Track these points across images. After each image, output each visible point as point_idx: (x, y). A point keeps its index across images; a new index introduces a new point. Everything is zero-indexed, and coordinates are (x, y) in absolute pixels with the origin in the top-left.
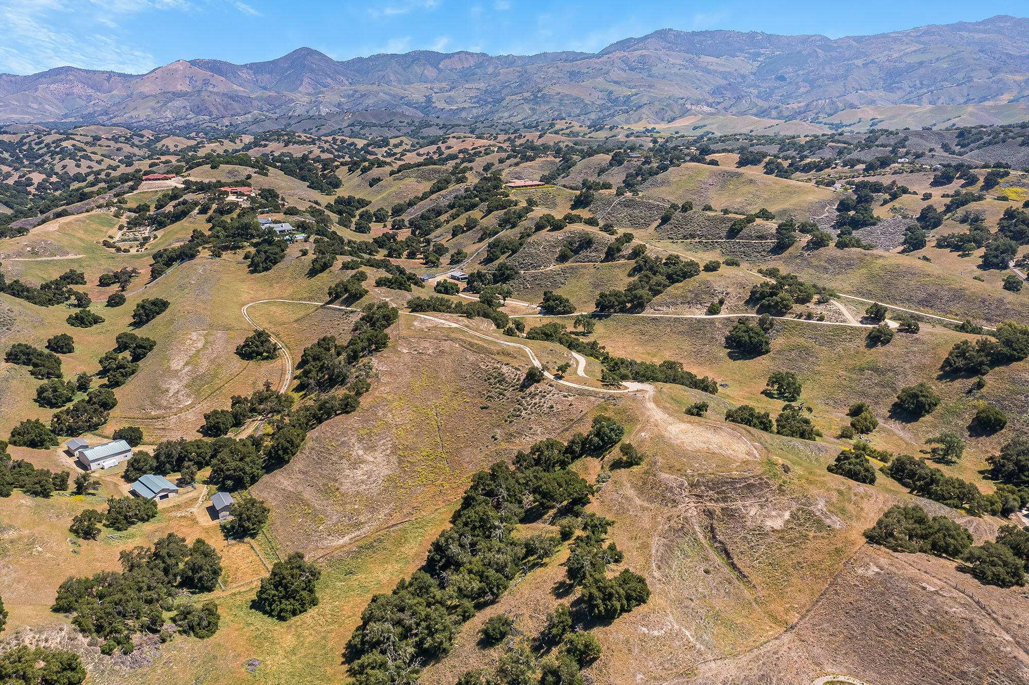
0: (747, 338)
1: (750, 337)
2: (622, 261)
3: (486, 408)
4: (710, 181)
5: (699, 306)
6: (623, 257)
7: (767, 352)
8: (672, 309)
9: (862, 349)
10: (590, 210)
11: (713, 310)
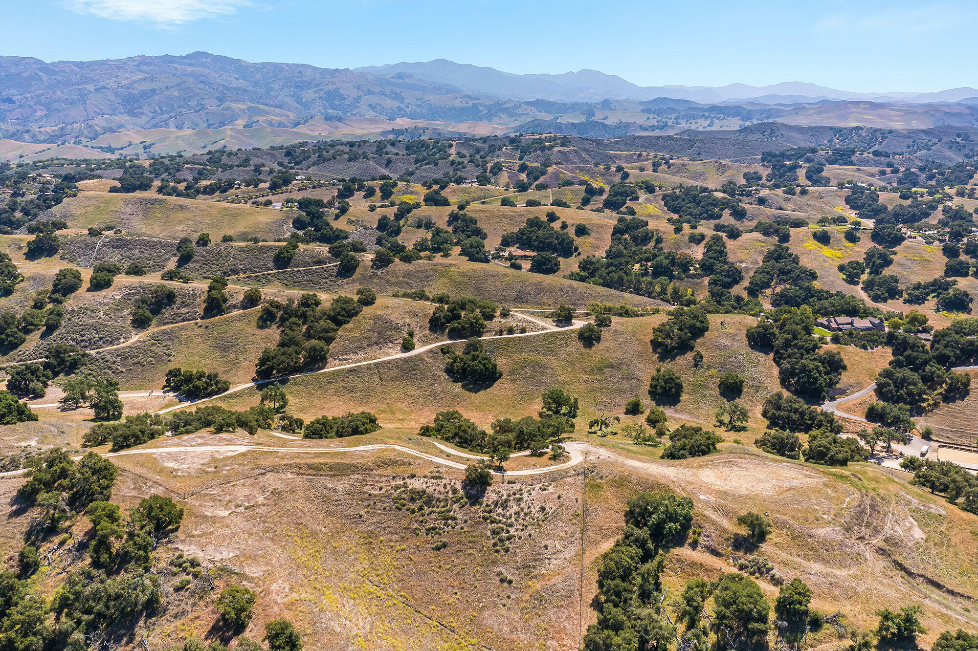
0: (482, 367)
1: (484, 365)
2: (236, 313)
3: (445, 545)
4: (128, 210)
5: (390, 345)
6: (235, 307)
7: (501, 375)
8: (361, 355)
9: (583, 350)
10: (62, 258)
11: (407, 346)
